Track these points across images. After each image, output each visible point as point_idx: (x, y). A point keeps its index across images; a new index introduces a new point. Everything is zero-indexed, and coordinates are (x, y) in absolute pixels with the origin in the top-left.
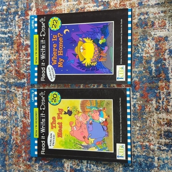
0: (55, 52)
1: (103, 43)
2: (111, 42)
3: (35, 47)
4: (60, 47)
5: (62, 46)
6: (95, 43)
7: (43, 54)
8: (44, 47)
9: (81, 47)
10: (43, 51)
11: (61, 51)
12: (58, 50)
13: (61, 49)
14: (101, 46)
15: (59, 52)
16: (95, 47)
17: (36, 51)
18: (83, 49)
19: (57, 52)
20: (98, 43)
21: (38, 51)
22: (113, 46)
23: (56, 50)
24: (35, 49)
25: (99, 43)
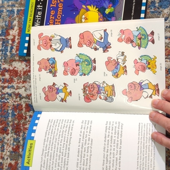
0: (51, 20)
1: (111, 13)
2: (120, 12)
3: (29, 13)
4: (59, 14)
5: (61, 13)
6: (100, 12)
7: (37, 22)
8: (40, 13)
9: (84, 16)
10: (39, 17)
11: (59, 19)
12: (56, 18)
13: (59, 17)
14: (108, 16)
15: (56, 20)
16: (100, 16)
17: (30, 18)
18: (85, 18)
19: (54, 20)
20: (104, 12)
21: (32, 18)
22: (121, 17)
23: (53, 18)
24: (29, 15)
25: (106, 12)
